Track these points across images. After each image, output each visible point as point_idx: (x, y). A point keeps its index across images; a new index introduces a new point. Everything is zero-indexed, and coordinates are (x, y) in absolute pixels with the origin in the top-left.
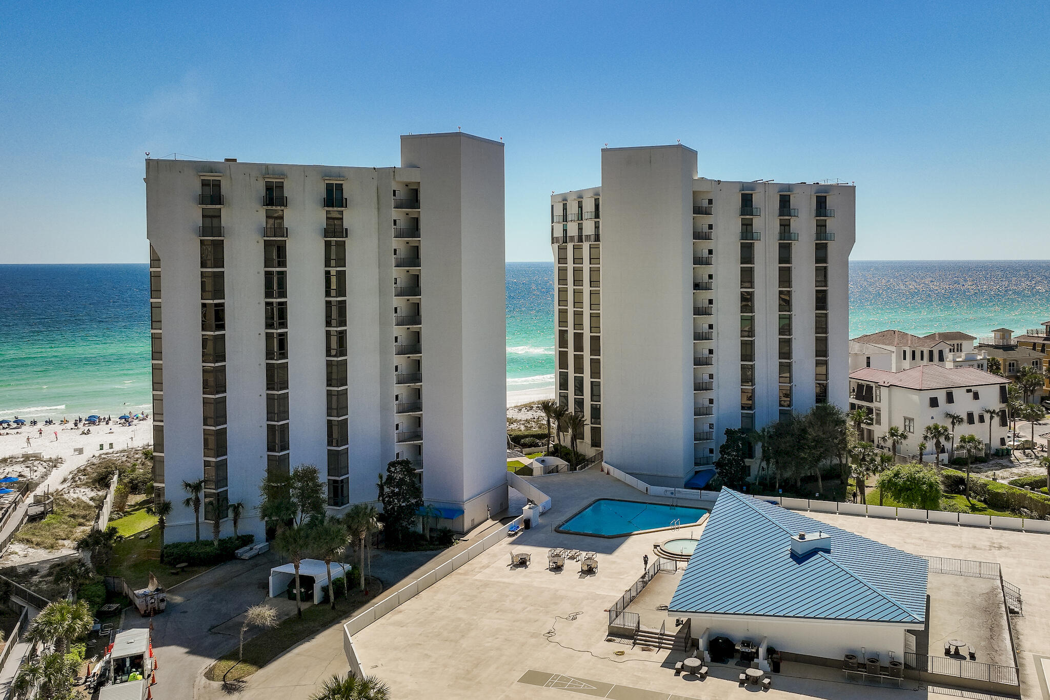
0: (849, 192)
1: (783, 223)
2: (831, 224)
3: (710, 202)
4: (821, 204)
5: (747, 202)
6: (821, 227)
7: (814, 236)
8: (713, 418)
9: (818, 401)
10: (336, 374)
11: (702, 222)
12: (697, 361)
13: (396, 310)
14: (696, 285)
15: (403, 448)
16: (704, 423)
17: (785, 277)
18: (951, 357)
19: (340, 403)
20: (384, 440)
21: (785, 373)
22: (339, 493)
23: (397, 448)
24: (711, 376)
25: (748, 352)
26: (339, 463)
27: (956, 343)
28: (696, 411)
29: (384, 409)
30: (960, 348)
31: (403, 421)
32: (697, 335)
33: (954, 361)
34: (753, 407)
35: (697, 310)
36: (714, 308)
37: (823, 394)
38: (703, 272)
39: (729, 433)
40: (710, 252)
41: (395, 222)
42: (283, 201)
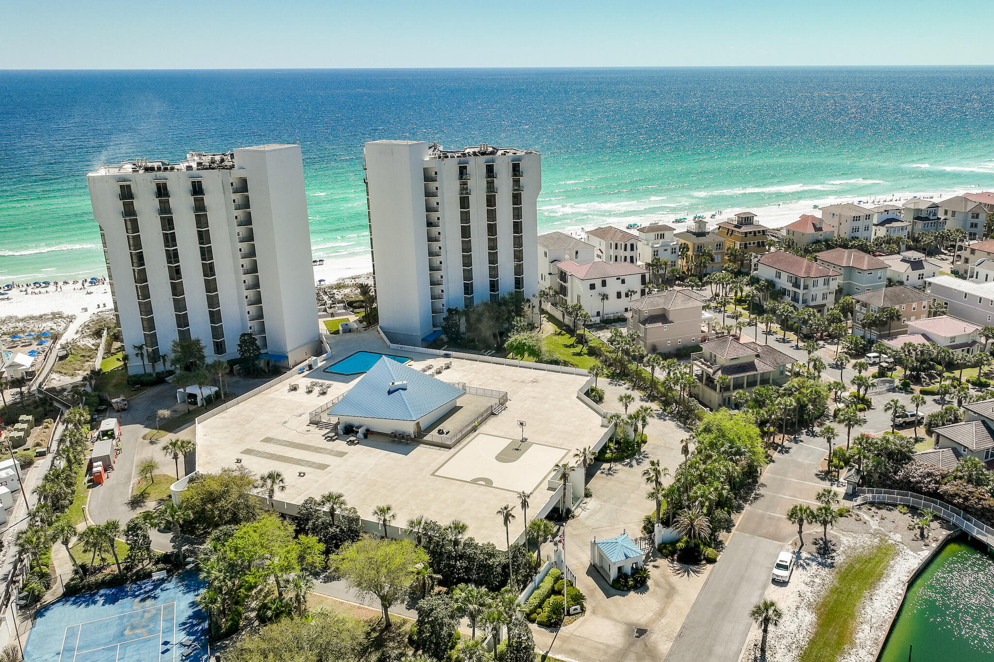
1: (489, 183)
2: (524, 180)
4: (516, 169)
6: (516, 183)
7: (512, 190)
8: (444, 301)
9: (516, 288)
10: (211, 286)
11: (432, 185)
12: (432, 269)
13: (240, 250)
14: (430, 224)
15: (254, 324)
16: (439, 304)
17: (491, 215)
18: (650, 245)
19: (213, 302)
20: (242, 319)
21: (494, 272)
22: (219, 348)
23: (250, 324)
24: (442, 277)
25: (467, 261)
26: (217, 332)
27: (659, 233)
28: (433, 297)
29: (240, 303)
30: (662, 236)
31: (253, 309)
32: (431, 254)
33: (652, 247)
34: (472, 293)
35: (431, 239)
36: (441, 237)
37: (519, 283)
38: (434, 216)
39: (449, 310)
40: (438, 204)
41: (234, 201)
42: (167, 194)
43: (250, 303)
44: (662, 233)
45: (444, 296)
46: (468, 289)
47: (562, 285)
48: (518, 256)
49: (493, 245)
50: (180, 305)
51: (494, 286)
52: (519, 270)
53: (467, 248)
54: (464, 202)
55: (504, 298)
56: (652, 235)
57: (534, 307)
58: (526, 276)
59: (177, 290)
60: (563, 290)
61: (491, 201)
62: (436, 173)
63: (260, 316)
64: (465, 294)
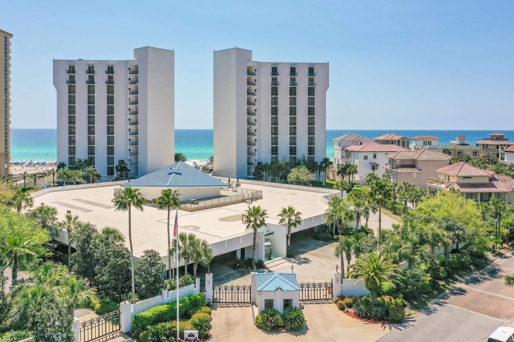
0: (326, 65)
1: (292, 79)
2: (316, 79)
3: (256, 70)
4: (311, 71)
5: (274, 71)
6: (311, 81)
7: (308, 84)
8: (256, 157)
9: (309, 154)
10: (110, 131)
11: (253, 78)
12: (249, 134)
13: (130, 110)
14: (249, 104)
15: (132, 158)
16: (253, 159)
17: (293, 101)
20: (126, 154)
21: (293, 141)
22: (110, 172)
23: (129, 157)
24: (256, 140)
25: (275, 131)
26: (110, 161)
28: (249, 154)
29: (126, 144)
30: (430, 143)
31: (132, 148)
32: (249, 123)
34: (277, 154)
35: (249, 113)
36: (257, 113)
37: (311, 151)
38: (252, 98)
39: (259, 164)
40: (256, 90)
41: (130, 79)
42: (93, 72)
43: (131, 144)
45: (257, 154)
46: (275, 151)
48: (311, 132)
49: (293, 122)
51: (293, 151)
52: (311, 141)
53: (275, 122)
54: (275, 91)
58: (317, 146)
59: (91, 131)
61: (293, 91)
63: (136, 153)
64: (272, 154)
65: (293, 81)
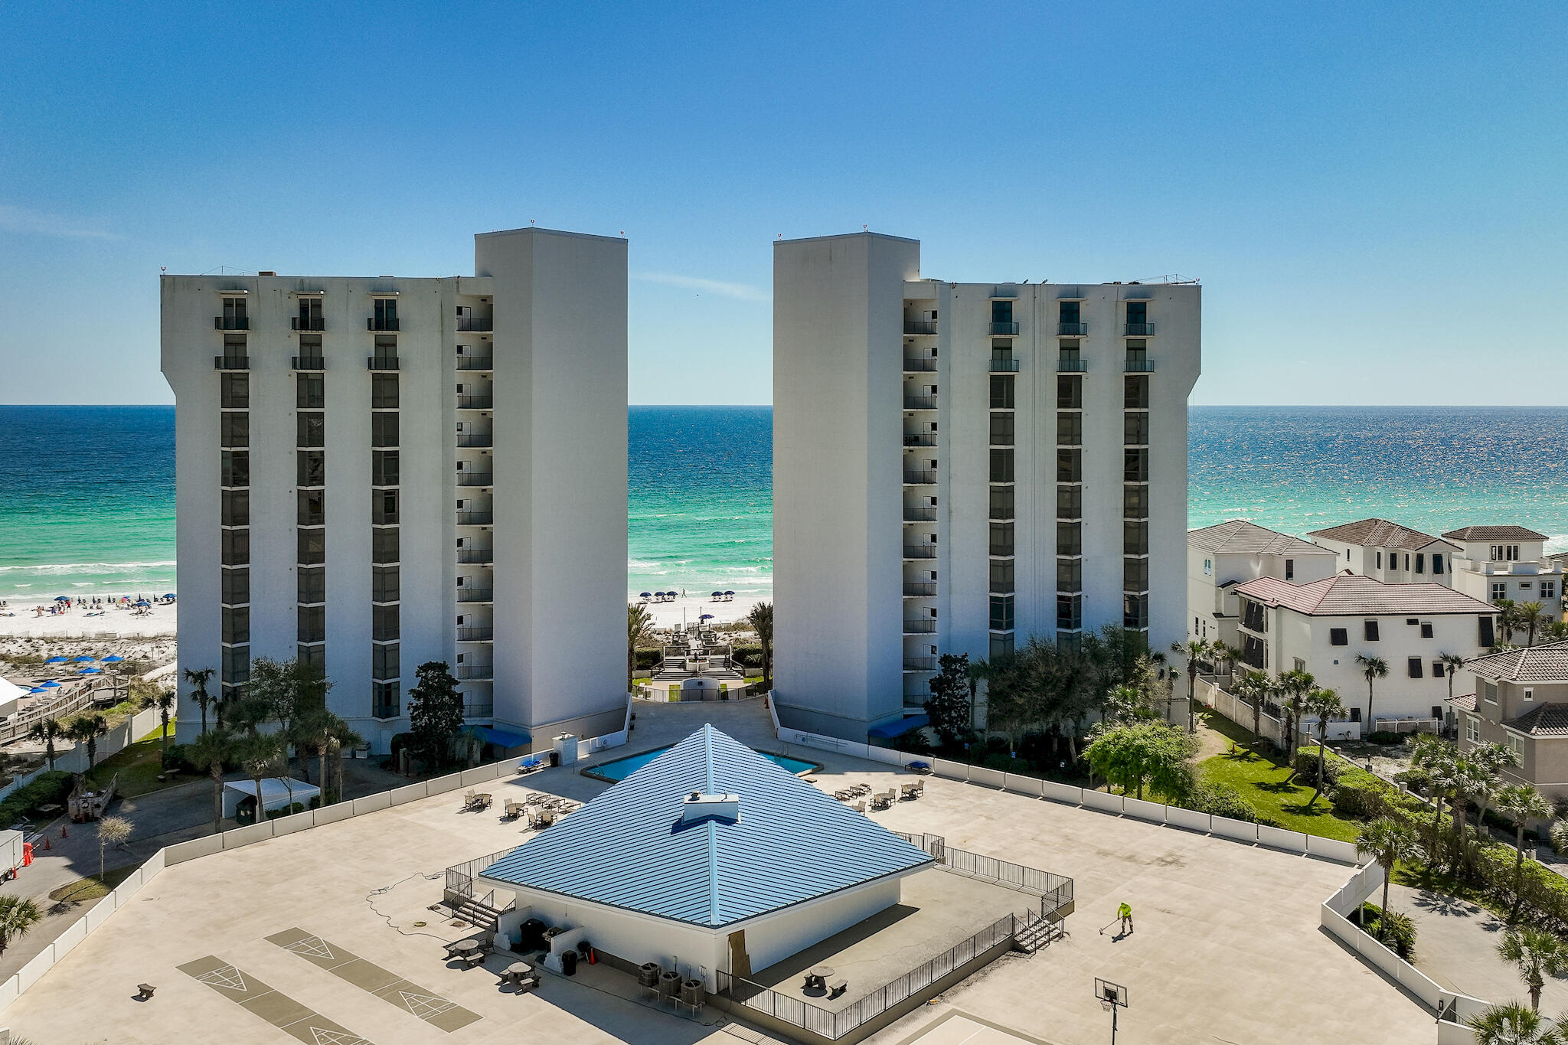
0: (1189, 296)
1: (1065, 346)
2: (1155, 346)
4: (1136, 314)
5: (1002, 314)
6: (1136, 352)
7: (1124, 366)
8: (936, 638)
9: (1127, 623)
10: (386, 548)
11: (924, 344)
12: (910, 551)
13: (460, 466)
14: (911, 439)
15: (471, 649)
16: (923, 645)
17: (1069, 429)
18: (1483, 568)
19: (386, 584)
20: (446, 636)
21: (1069, 576)
22: (385, 702)
23: (459, 647)
24: (934, 575)
25: (1002, 541)
26: (385, 661)
27: (1505, 544)
28: (909, 626)
29: (446, 596)
30: (1513, 554)
31: (471, 612)
32: (910, 513)
33: (1489, 575)
34: (1011, 625)
35: (911, 476)
36: (939, 473)
37: (1136, 612)
38: (923, 419)
39: (946, 660)
40: (934, 389)
41: (460, 349)
42: (320, 324)
43: (466, 596)
44: (1512, 543)
45: (938, 626)
46: (1001, 612)
47: (1250, 640)
48: (1135, 540)
49: (1069, 506)
50: (311, 586)
51: (1068, 611)
52: (1135, 574)
53: (1002, 506)
54: (1001, 391)
55: (1092, 642)
56: (1484, 549)
57: (1174, 676)
58: (1156, 594)
59: (311, 548)
60: (1254, 653)
61: (1069, 391)
62: (934, 314)
63: (486, 632)
64: (993, 625)
65: (1070, 353)
